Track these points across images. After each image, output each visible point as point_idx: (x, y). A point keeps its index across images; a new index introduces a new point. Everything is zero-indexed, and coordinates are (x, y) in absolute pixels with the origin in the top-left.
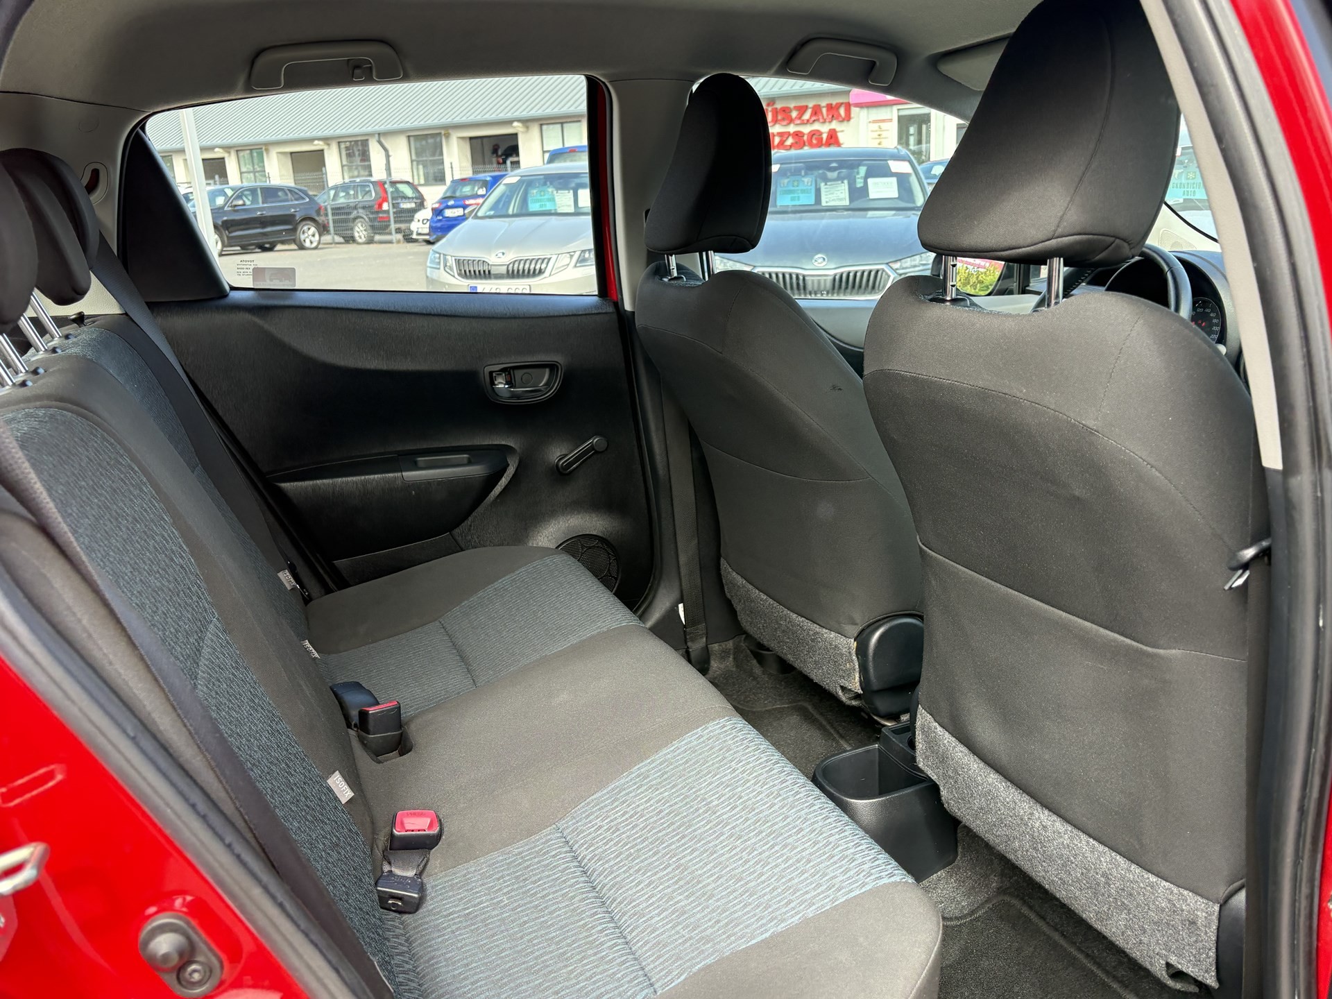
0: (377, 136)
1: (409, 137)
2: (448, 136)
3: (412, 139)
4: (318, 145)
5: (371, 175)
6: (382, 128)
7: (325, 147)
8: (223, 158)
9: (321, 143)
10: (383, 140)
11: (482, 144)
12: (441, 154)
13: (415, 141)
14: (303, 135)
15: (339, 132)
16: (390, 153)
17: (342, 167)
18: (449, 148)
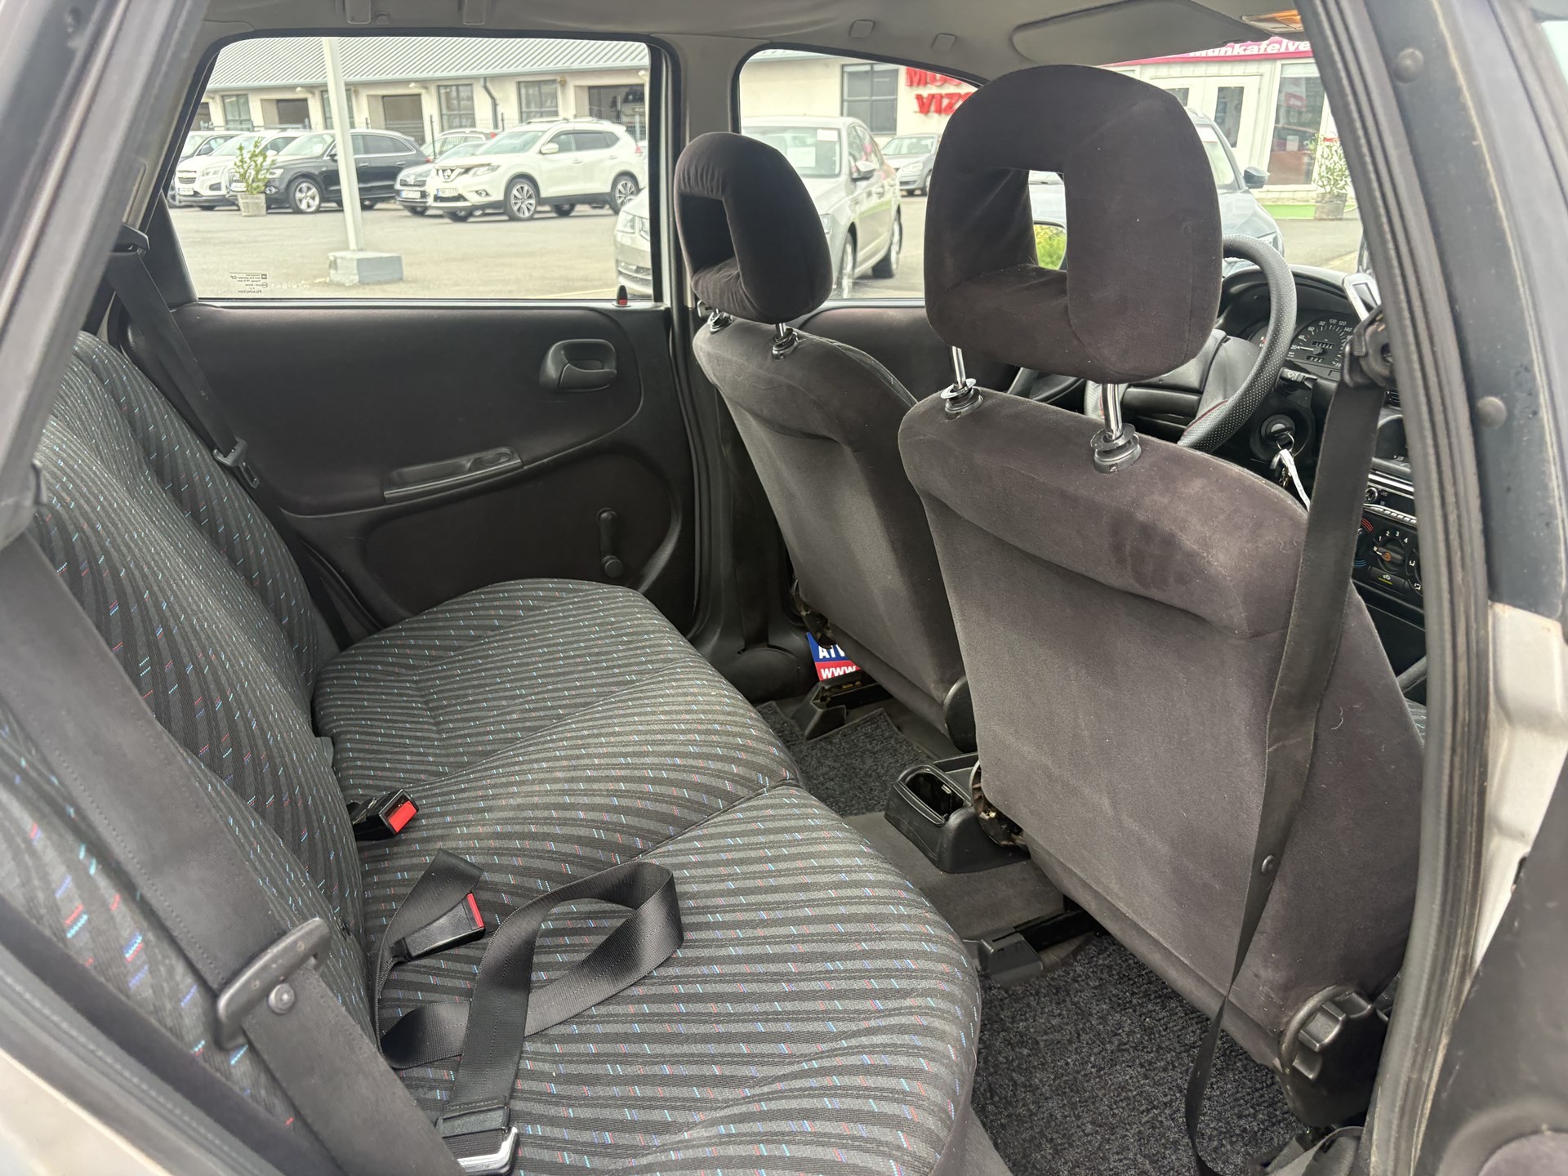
0: (482, 81)
1: (519, 83)
2: (563, 84)
3: (523, 85)
4: (413, 89)
5: (473, 125)
6: (490, 71)
7: (423, 91)
8: (305, 100)
9: (418, 85)
10: (489, 85)
11: (599, 94)
12: (555, 104)
13: (526, 87)
14: (397, 76)
15: (438, 74)
16: (498, 102)
17: (441, 115)
18: (564, 98)
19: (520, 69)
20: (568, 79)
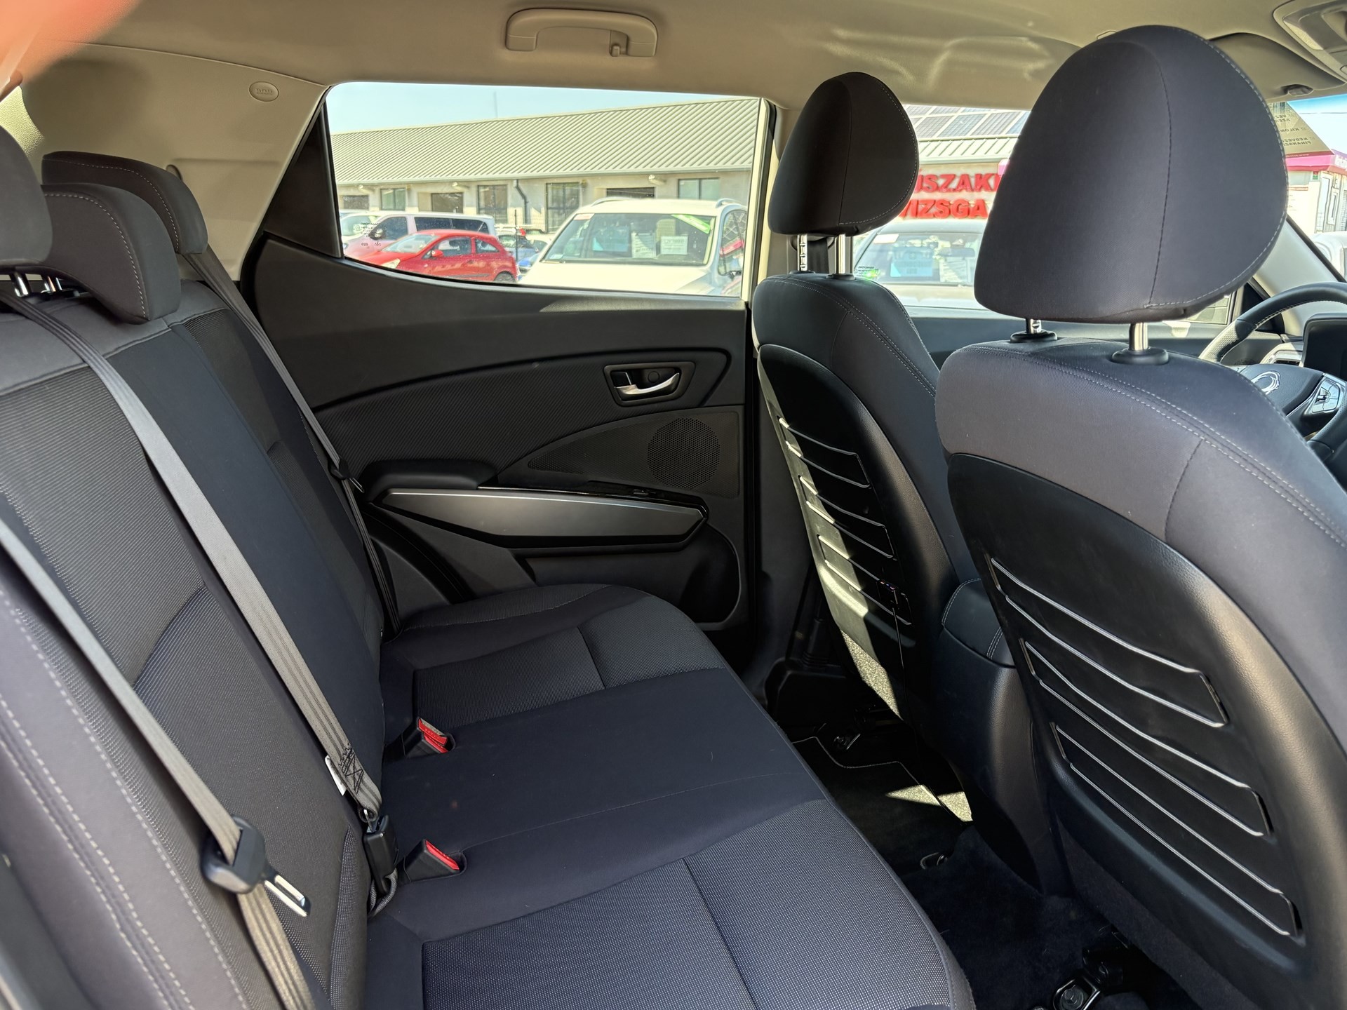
1: (547, 184)
2: (584, 186)
3: (549, 186)
4: (456, 188)
5: (506, 219)
7: (464, 190)
8: (366, 195)
9: (460, 183)
13: (553, 188)
15: (479, 176)
19: (548, 173)
20: (589, 181)
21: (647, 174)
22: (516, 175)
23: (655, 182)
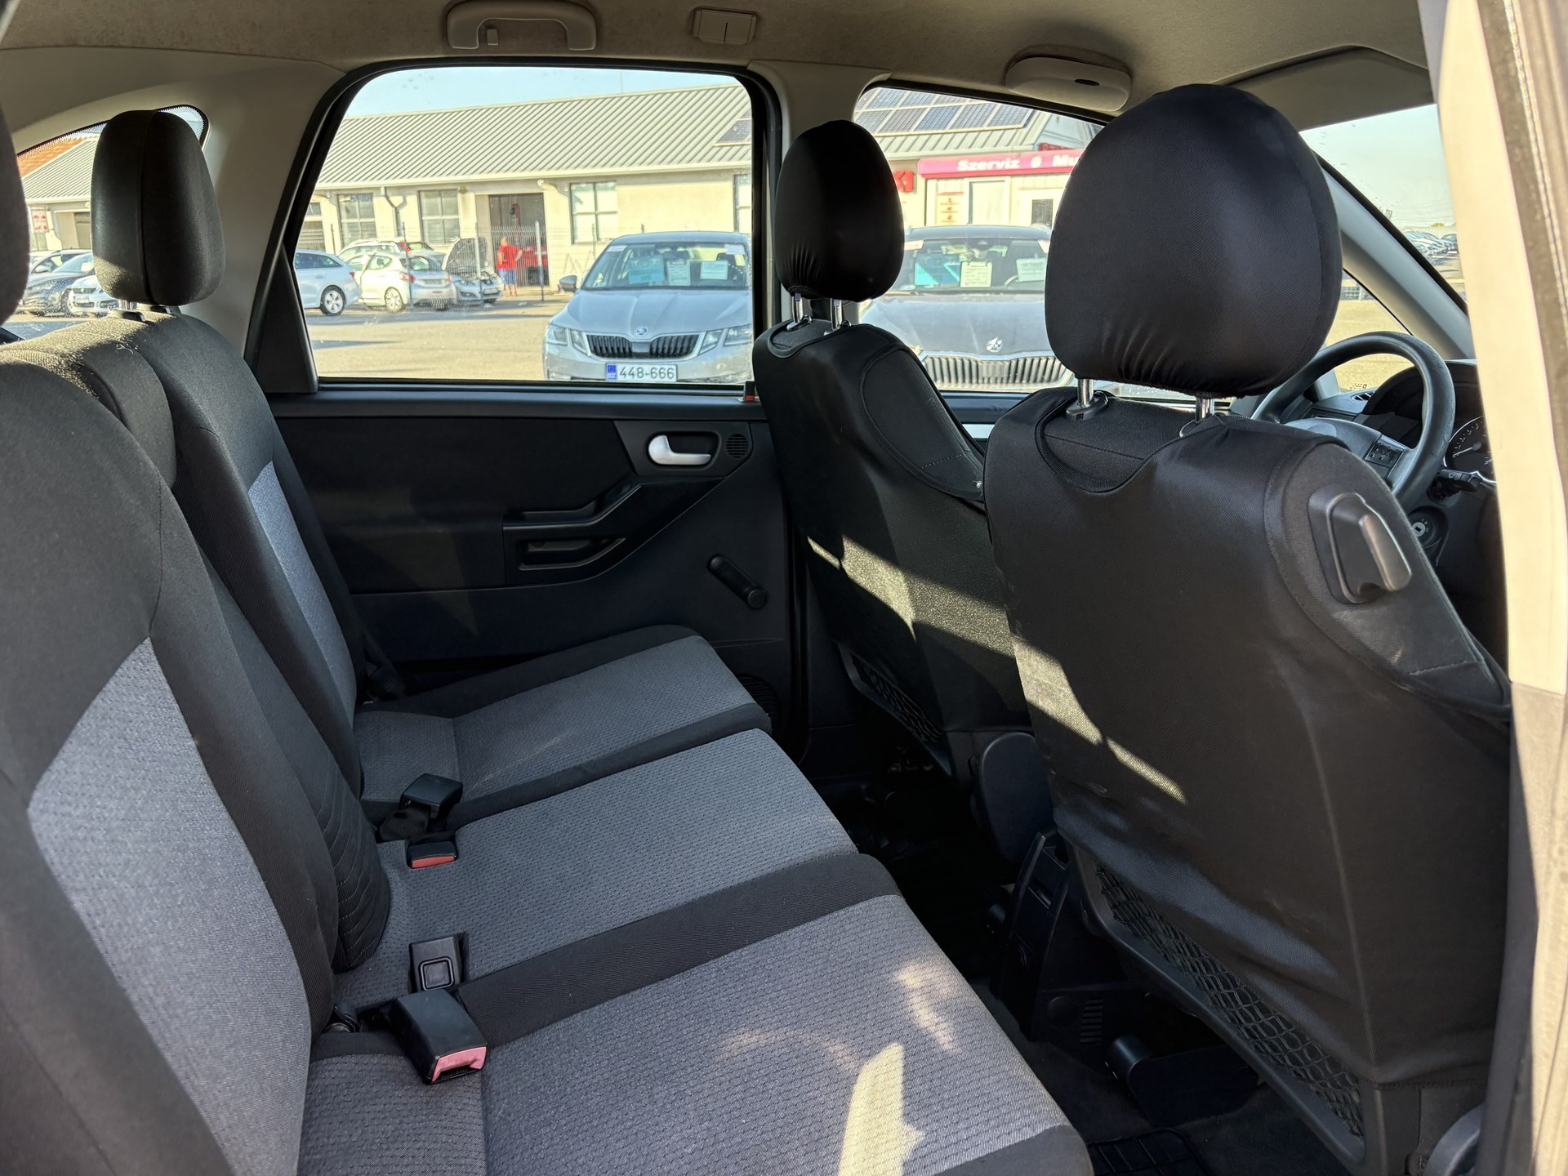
0: (383, 190)
1: (419, 192)
2: (464, 191)
3: (422, 194)
5: (373, 235)
6: (391, 183)
10: (388, 194)
11: (500, 201)
12: (456, 212)
13: (427, 197)
16: (400, 211)
17: (341, 225)
18: (465, 208)
19: (420, 180)
20: (468, 188)
21: (535, 180)
22: (383, 183)
23: (545, 186)
